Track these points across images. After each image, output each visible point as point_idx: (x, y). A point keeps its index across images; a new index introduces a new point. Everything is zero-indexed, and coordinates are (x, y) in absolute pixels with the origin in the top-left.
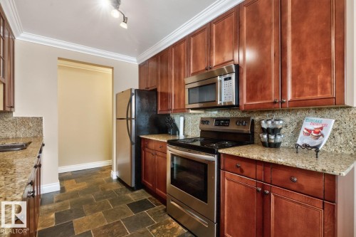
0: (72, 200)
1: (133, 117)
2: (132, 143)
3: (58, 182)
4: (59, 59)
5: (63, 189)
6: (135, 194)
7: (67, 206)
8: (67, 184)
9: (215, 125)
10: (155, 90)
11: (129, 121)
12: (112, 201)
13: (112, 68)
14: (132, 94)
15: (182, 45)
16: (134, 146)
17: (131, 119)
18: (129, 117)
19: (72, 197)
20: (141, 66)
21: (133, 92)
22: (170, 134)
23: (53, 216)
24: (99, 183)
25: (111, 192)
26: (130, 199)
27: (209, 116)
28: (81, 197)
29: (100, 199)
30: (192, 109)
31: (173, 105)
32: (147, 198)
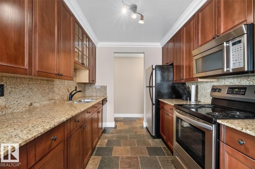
0: (118, 134)
1: (154, 85)
2: (153, 104)
3: (114, 123)
4: (115, 53)
5: (116, 127)
6: (154, 141)
7: (114, 137)
8: (118, 124)
9: (227, 93)
10: (172, 64)
11: (151, 88)
12: (138, 142)
13: (144, 53)
14: (153, 69)
15: (192, 23)
16: (154, 106)
17: (152, 87)
18: (151, 85)
19: (118, 133)
20: (163, 48)
21: (154, 67)
22: (184, 100)
23: (106, 141)
24: (134, 128)
25: (140, 135)
26: (150, 144)
27: (223, 84)
28: (123, 134)
29: (132, 138)
30: (201, 78)
31: (185, 75)
32: (162, 147)
